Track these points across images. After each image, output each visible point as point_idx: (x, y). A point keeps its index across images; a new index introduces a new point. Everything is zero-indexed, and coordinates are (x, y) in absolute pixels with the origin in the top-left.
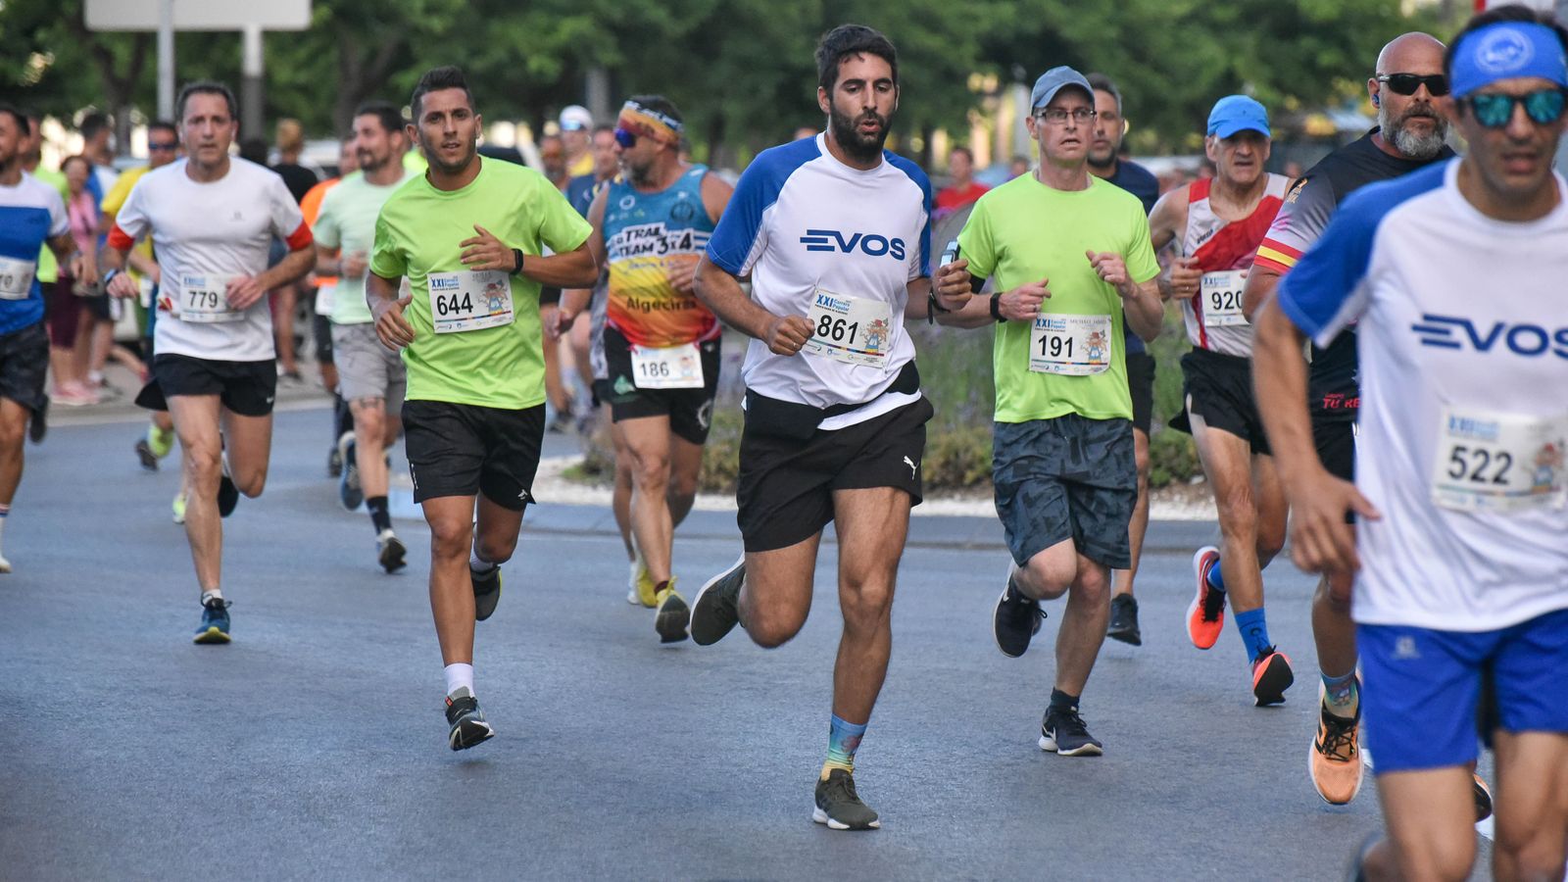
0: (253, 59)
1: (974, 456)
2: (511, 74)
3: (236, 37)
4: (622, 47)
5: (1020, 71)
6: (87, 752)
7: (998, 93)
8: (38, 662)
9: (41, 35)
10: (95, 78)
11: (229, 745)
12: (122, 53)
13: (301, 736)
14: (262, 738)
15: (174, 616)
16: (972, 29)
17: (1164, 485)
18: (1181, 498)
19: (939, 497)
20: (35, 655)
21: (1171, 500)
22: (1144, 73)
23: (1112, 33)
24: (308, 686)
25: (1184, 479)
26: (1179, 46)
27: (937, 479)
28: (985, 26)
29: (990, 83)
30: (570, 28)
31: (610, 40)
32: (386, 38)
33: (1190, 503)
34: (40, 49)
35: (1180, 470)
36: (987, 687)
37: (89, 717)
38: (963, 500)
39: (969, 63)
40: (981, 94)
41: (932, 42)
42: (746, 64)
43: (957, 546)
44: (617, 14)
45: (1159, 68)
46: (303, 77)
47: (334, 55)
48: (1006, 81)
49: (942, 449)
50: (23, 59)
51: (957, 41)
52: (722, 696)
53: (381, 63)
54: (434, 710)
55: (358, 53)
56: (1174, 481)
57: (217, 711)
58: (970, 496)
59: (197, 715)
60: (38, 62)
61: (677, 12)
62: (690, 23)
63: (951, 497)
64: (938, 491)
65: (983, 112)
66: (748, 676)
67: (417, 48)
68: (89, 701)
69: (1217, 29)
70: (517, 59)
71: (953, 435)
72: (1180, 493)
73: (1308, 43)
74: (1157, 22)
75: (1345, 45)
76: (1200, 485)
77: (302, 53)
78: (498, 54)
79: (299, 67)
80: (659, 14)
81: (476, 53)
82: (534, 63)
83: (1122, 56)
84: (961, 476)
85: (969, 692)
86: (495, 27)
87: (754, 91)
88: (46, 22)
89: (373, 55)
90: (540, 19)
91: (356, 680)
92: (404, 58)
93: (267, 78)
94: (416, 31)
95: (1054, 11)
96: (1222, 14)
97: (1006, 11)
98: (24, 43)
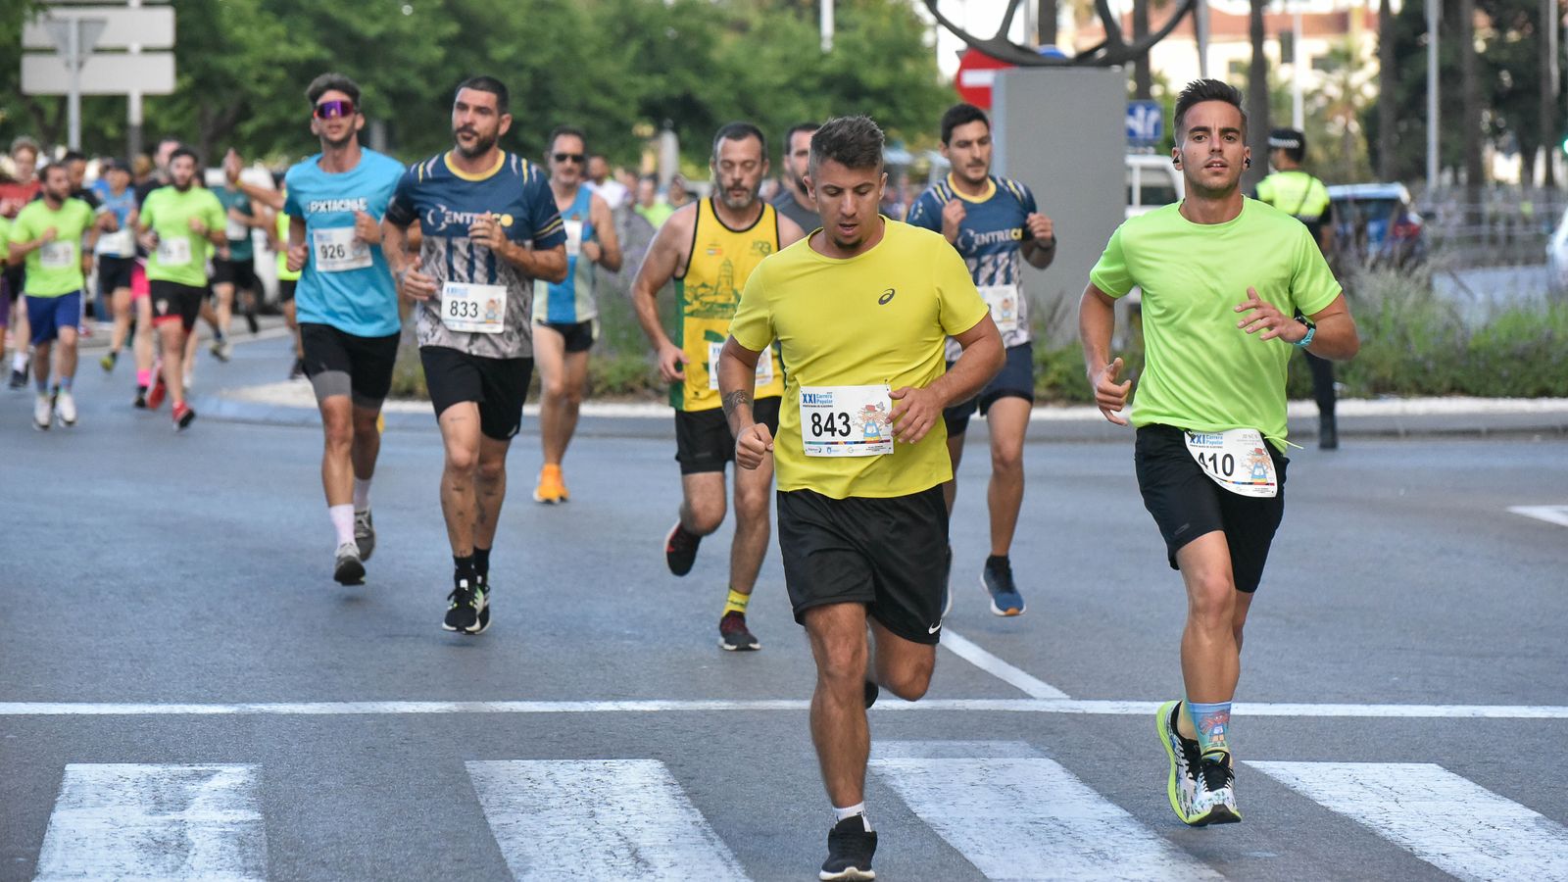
0: (135, 113)
3: (123, 99)
4: (395, 106)
5: (669, 122)
7: (655, 137)
10: (33, 126)
12: (51, 109)
16: (634, 94)
23: (730, 96)
26: (777, 105)
28: (644, 91)
29: (648, 130)
31: (386, 101)
32: (230, 101)
39: (633, 117)
40: (643, 138)
41: (607, 103)
44: (390, 83)
46: (175, 126)
47: (196, 110)
48: (660, 129)
51: (623, 102)
55: (214, 110)
65: (648, 150)
69: (805, 94)
73: (867, 102)
74: (762, 89)
75: (892, 104)
79: (175, 118)
80: (421, 85)
89: (223, 112)
92: (245, 113)
93: (146, 126)
94: (251, 95)
95: (692, 81)
96: (810, 83)
97: (659, 82)
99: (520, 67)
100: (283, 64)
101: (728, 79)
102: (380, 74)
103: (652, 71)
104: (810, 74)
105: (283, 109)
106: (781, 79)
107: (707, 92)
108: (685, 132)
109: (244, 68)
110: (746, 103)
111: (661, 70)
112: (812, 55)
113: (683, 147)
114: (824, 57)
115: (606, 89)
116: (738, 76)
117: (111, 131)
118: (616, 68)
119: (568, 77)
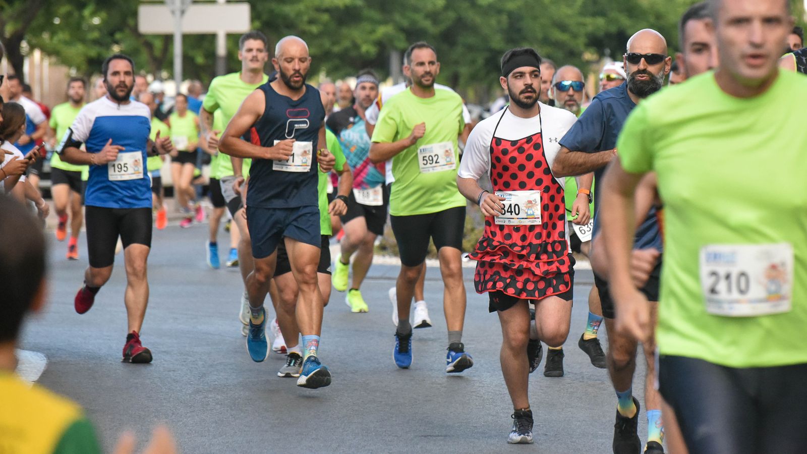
0: (221, 47)
2: (353, 54)
3: (213, 37)
5: (608, 51)
7: (598, 61)
9: (118, 36)
12: (158, 44)
16: (583, 30)
28: (590, 29)
29: (594, 57)
30: (382, 31)
31: (402, 36)
34: (117, 43)
39: (582, 48)
40: (588, 62)
41: (563, 37)
42: (470, 48)
44: (405, 23)
50: (108, 47)
51: (575, 36)
61: (435, 22)
62: (442, 27)
65: (593, 71)
70: (356, 46)
78: (346, 44)
80: (426, 24)
81: (334, 43)
82: (365, 48)
86: (345, 31)
87: (473, 62)
88: (120, 29)
90: (367, 26)
97: (600, 21)
98: (109, 40)
99: (499, 12)
100: (327, 10)
102: (397, 17)
103: (595, 14)
105: (327, 44)
109: (299, 14)
111: (602, 13)
115: (563, 28)
117: (200, 60)
118: (569, 11)
119: (535, 18)
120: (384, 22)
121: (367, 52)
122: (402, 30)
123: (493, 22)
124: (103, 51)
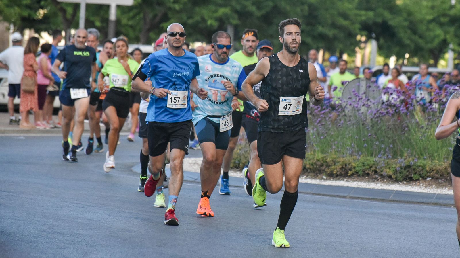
0: (113, 15)
1: (352, 166)
2: (201, 25)
3: (107, 7)
4: (240, 18)
5: (374, 35)
6: (32, 254)
7: (366, 42)
8: (19, 220)
9: (42, 3)
10: (60, 19)
11: (83, 255)
12: (70, 10)
13: (108, 253)
14: (94, 253)
15: (69, 206)
16: (359, 19)
17: (417, 180)
18: (423, 185)
19: (339, 179)
20: (18, 217)
21: (419, 185)
22: (416, 38)
23: (406, 24)
24: (113, 235)
25: (424, 178)
26: (428, 29)
27: (338, 173)
28: (363, 18)
29: (363, 39)
30: (222, 11)
31: (236, 16)
32: (160, 11)
33: (426, 187)
34: (42, 8)
35: (423, 175)
36: (352, 249)
37: (34, 241)
38: (347, 181)
39: (357, 31)
40: (360, 42)
41: (345, 23)
43: (344, 197)
44: (238, 7)
45: (421, 37)
46: (131, 23)
47: (142, 15)
48: (369, 38)
49: (340, 163)
50: (36, 10)
51: (353, 23)
52: (259, 246)
53: (157, 19)
54: (156, 246)
55: (150, 15)
56: (421, 179)
57: (80, 242)
58: (349, 180)
59: (72, 243)
60: (42, 12)
61: (259, 8)
62: (264, 12)
63: (343, 180)
64: (339, 177)
65: (360, 48)
66: (269, 240)
67: (170, 15)
68: (35, 235)
69: (441, 25)
70: (204, 20)
71: (345, 158)
72: (423, 183)
74: (421, 21)
76: (430, 181)
77: (131, 14)
78: (197, 18)
79: (129, 19)
80: (253, 9)
81: (189, 18)
82: (209, 22)
83: (409, 31)
84: (347, 173)
85: (346, 251)
86: (197, 9)
89: (155, 16)
90: (212, 7)
91: (130, 233)
92: (165, 18)
93: (118, 22)
94: (170, 9)
95: (387, 15)
96: (443, 20)
97: (371, 14)
98: (37, 6)
101: (405, 15)
102: (233, 3)
103: (368, 9)
104: (444, 15)
105: (184, 17)
106: (429, 17)
107: (394, 21)
108: (382, 41)
110: (413, 28)
111: (372, 9)
112: (446, 6)
113: (380, 48)
114: (452, 7)
115: (345, 16)
116: (410, 14)
118: (350, 6)
119: (327, 9)
120: (225, 6)
121: (211, 25)
122: (236, 12)
123: (298, 10)
124: (32, 13)
